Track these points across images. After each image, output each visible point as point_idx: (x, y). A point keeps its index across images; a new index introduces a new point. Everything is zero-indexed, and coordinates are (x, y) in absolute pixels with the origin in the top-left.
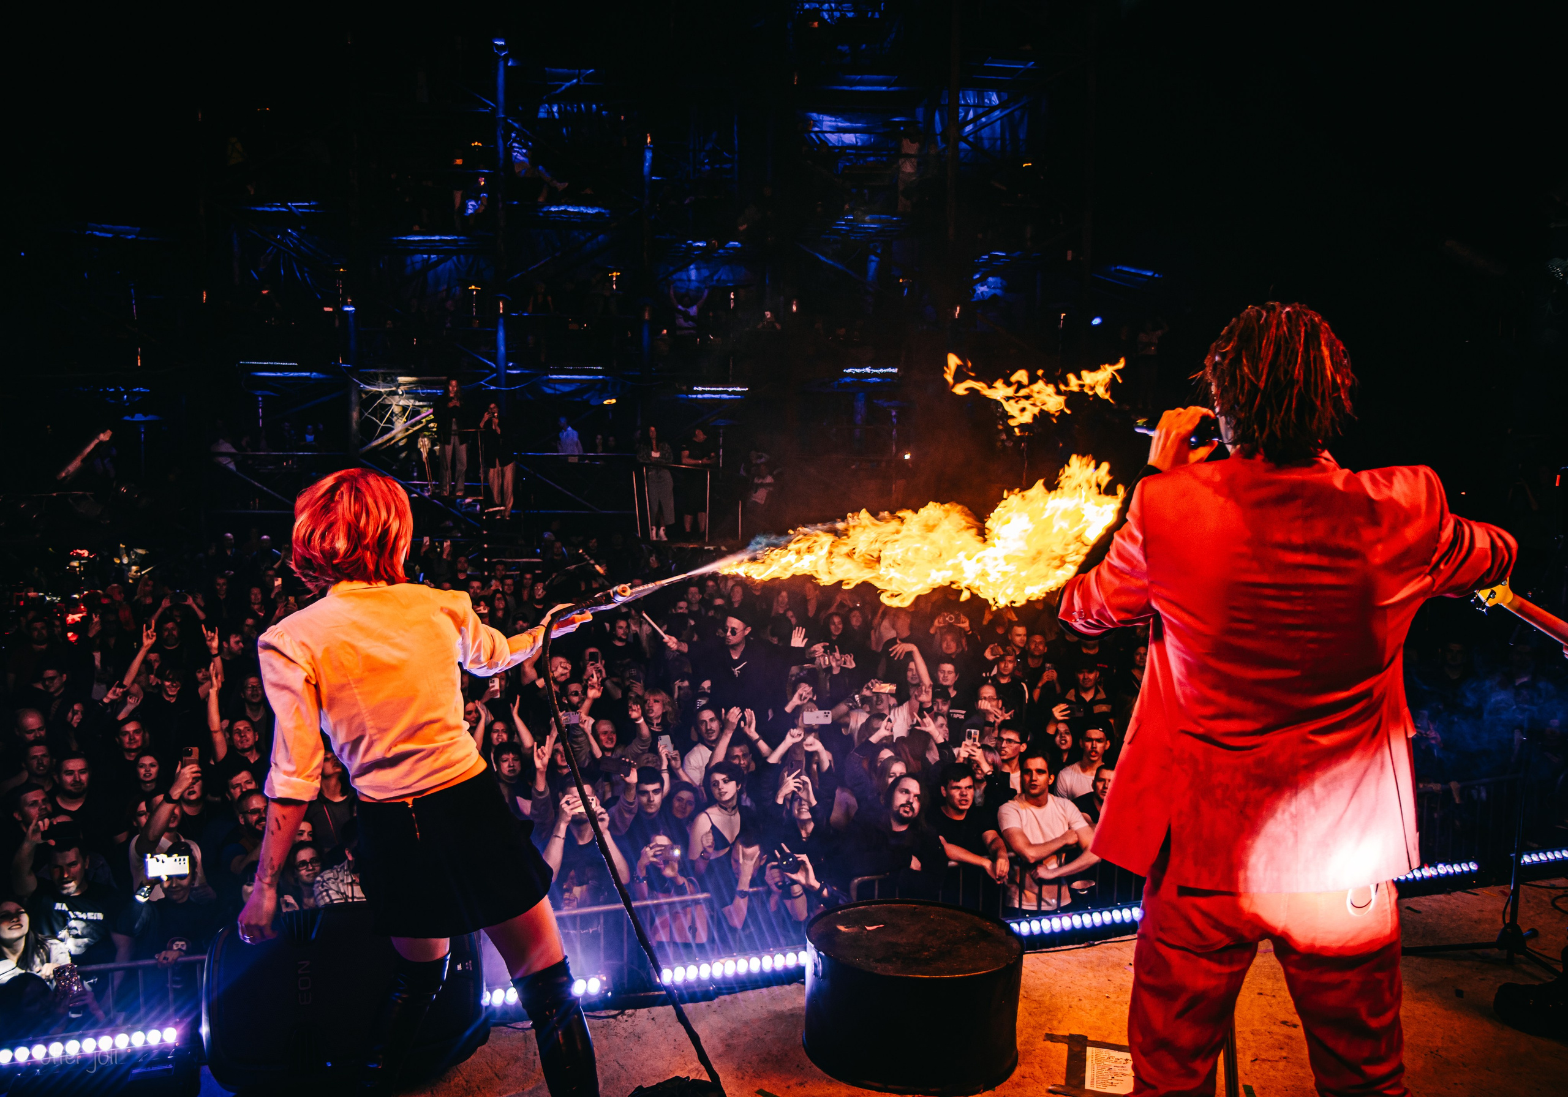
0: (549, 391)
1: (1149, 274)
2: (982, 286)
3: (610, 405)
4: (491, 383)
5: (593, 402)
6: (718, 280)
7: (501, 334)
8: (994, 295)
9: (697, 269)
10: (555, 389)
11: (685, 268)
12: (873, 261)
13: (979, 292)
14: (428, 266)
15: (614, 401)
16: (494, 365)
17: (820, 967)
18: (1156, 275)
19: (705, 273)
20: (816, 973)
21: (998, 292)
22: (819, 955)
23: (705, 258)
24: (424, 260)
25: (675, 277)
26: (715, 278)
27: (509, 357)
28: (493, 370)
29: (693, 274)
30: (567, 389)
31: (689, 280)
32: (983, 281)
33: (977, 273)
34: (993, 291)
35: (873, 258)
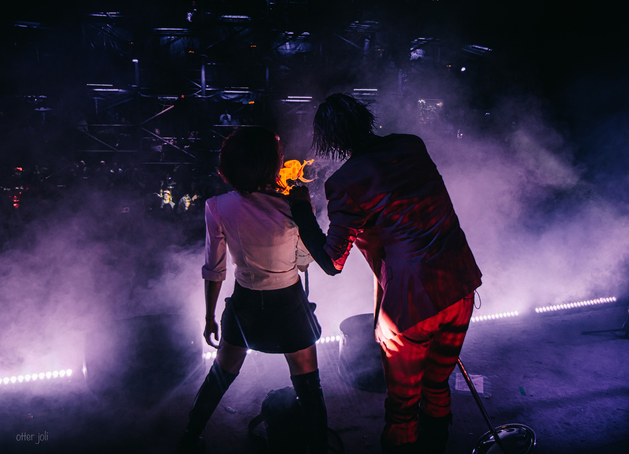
0: (225, 98)
1: (487, 49)
2: (414, 53)
3: (252, 104)
4: (199, 94)
5: (244, 103)
6: (299, 50)
7: (203, 73)
8: (419, 58)
9: (290, 44)
10: (227, 97)
11: (284, 43)
12: (367, 41)
13: (413, 56)
14: (170, 42)
15: (253, 102)
16: (200, 87)
17: (346, 341)
18: (490, 50)
19: (293, 46)
20: (344, 344)
21: (421, 56)
22: (345, 336)
23: (293, 39)
24: (168, 39)
25: (280, 48)
26: (298, 48)
27: (207, 83)
28: (200, 89)
29: (288, 47)
30: (232, 97)
31: (286, 49)
32: (414, 50)
33: (412, 47)
34: (419, 56)
35: (367, 40)
